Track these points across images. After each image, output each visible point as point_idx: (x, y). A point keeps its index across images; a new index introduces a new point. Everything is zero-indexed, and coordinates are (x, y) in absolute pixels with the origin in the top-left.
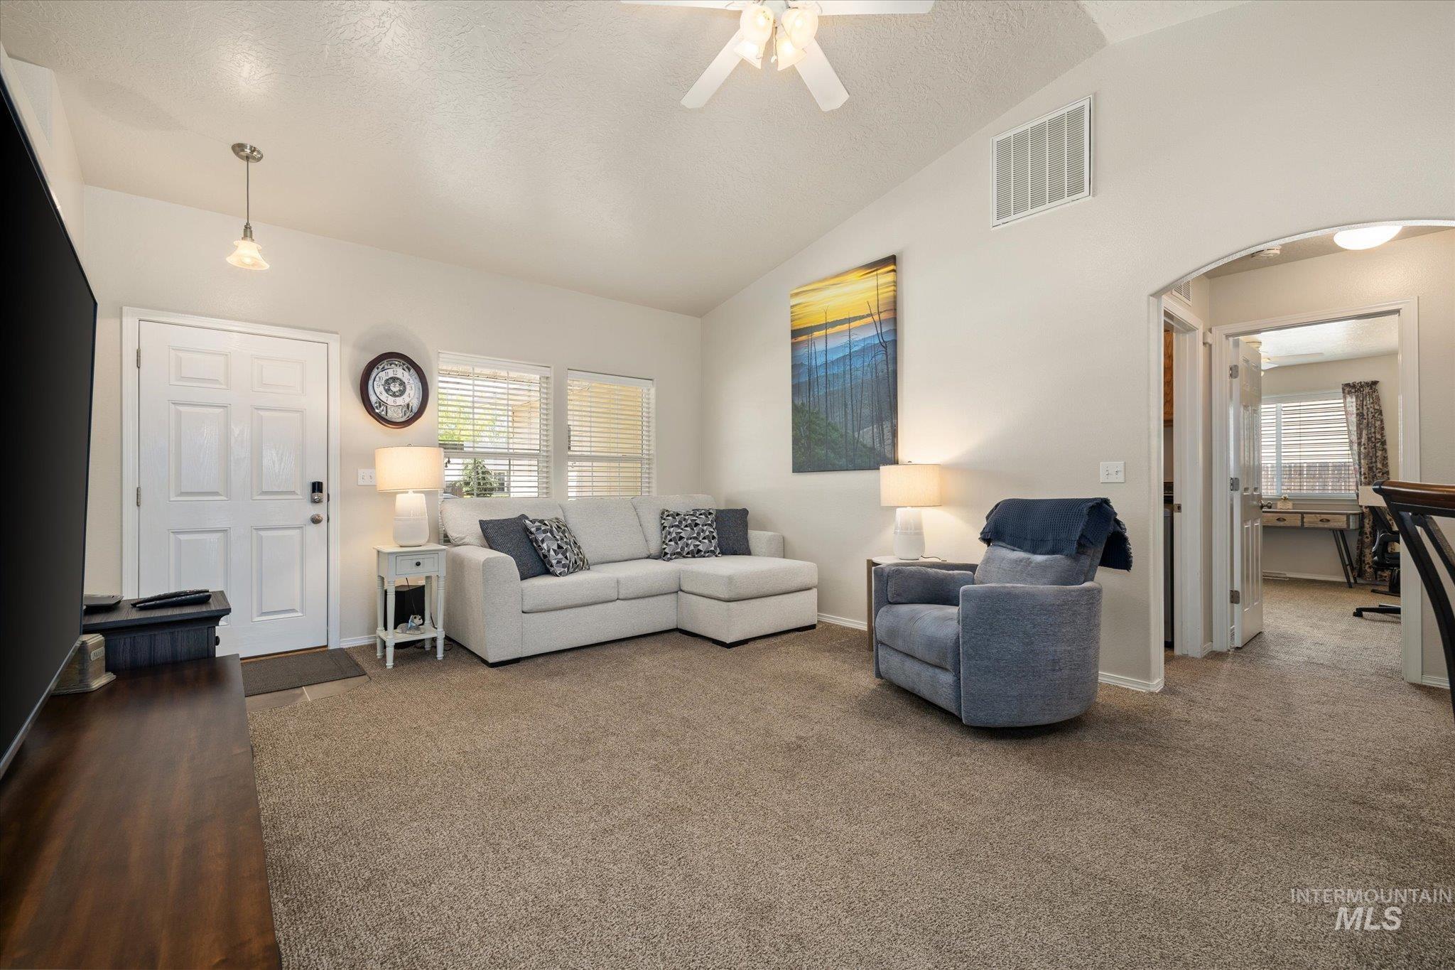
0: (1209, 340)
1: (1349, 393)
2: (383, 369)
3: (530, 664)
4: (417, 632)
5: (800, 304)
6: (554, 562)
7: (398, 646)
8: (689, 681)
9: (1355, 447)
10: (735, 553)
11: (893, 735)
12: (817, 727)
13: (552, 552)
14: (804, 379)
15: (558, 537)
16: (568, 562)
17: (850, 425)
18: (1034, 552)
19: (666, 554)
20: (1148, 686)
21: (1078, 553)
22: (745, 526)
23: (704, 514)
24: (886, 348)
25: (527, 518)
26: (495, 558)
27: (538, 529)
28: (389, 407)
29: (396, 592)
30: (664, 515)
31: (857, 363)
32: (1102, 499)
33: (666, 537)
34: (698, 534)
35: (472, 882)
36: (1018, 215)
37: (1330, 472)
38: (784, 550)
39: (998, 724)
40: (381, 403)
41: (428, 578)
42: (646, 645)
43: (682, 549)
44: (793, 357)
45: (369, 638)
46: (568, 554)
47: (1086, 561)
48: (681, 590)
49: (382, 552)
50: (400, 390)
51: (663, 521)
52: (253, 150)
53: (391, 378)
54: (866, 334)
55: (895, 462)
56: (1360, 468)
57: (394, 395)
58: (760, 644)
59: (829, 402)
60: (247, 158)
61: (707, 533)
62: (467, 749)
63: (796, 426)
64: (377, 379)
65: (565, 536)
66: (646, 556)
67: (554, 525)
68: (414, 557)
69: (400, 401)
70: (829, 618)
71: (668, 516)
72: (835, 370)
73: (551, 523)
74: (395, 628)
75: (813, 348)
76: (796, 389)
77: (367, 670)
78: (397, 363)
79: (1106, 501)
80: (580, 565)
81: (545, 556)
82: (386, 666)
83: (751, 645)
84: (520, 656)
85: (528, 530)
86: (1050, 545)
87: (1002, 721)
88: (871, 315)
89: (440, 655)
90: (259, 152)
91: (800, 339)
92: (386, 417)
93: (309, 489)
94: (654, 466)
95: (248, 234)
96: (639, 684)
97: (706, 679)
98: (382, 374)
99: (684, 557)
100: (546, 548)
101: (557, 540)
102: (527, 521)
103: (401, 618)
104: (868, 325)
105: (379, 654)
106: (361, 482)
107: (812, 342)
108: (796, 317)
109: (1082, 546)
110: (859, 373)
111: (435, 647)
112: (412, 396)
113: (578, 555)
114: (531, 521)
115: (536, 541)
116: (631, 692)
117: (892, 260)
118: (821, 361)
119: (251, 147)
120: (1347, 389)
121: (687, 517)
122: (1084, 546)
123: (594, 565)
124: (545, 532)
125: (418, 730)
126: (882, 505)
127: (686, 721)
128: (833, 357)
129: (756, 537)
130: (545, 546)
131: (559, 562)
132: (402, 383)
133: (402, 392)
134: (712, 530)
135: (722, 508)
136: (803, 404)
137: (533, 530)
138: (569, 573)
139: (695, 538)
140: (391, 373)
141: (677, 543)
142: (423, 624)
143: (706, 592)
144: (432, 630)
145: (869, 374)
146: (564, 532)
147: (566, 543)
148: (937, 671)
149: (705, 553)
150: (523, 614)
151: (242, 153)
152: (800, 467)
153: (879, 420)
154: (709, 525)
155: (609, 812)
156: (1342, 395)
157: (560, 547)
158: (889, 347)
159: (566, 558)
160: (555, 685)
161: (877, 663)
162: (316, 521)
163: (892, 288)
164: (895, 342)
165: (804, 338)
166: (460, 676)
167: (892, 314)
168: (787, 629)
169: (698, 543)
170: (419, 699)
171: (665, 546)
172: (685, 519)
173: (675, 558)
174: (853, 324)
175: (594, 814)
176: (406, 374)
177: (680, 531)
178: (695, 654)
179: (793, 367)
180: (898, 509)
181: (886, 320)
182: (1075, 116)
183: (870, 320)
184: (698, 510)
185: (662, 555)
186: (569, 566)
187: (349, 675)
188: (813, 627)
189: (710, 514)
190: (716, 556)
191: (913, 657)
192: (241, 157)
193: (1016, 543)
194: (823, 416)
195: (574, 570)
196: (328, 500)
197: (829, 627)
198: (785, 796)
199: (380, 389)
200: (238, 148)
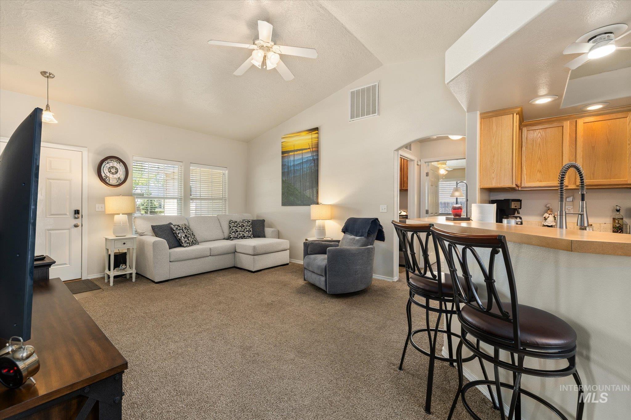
0: (419, 164)
2: (108, 163)
3: (173, 282)
4: (124, 271)
5: (285, 142)
6: (183, 242)
7: (115, 277)
8: (236, 285)
10: (259, 237)
11: (305, 299)
12: (279, 298)
13: (182, 238)
14: (286, 170)
15: (185, 232)
16: (189, 241)
17: (302, 189)
18: (356, 236)
19: (231, 238)
20: (392, 279)
21: (367, 236)
22: (263, 226)
23: (247, 222)
24: (314, 161)
25: (172, 224)
26: (158, 241)
27: (177, 229)
28: (110, 179)
29: (114, 255)
30: (230, 222)
31: (305, 166)
32: (376, 218)
33: (231, 231)
34: (244, 230)
35: (151, 349)
36: (357, 119)
38: (279, 235)
39: (338, 293)
40: (106, 177)
41: (128, 249)
42: (221, 273)
43: (238, 235)
44: (282, 162)
45: (101, 275)
46: (189, 238)
47: (370, 239)
48: (236, 252)
49: (108, 239)
50: (115, 172)
51: (230, 225)
52: (50, 74)
53: (111, 167)
54: (308, 156)
55: (318, 204)
57: (113, 174)
58: (266, 271)
59: (295, 180)
60: (48, 77)
61: (248, 229)
62: (147, 312)
63: (283, 188)
64: (105, 167)
65: (188, 231)
66: (223, 238)
67: (184, 227)
68: (123, 241)
69: (115, 176)
70: (293, 260)
71: (232, 222)
72: (297, 168)
73: (182, 226)
74: (114, 270)
75: (289, 159)
76: (283, 173)
77: (101, 287)
78: (114, 160)
79: (377, 219)
80: (195, 242)
81: (180, 239)
82: (110, 285)
83: (262, 272)
84: (169, 279)
85: (172, 229)
86: (360, 234)
87: (339, 292)
88: (309, 148)
89: (134, 280)
90: (53, 75)
91: (285, 155)
92: (109, 183)
93: (73, 213)
94: (227, 202)
95: (48, 109)
96: (217, 287)
97: (242, 284)
98: (108, 165)
99: (238, 239)
100: (180, 236)
101: (185, 233)
102: (172, 226)
103: (116, 266)
104: (308, 152)
105: (106, 281)
106: (97, 210)
107: (289, 156)
108: (283, 146)
109: (369, 234)
110: (305, 169)
111: (132, 277)
112: (121, 174)
113: (194, 239)
114: (174, 226)
115: (176, 234)
116: (213, 290)
117: (317, 129)
118: (292, 164)
119: (49, 73)
121: (240, 223)
122: (370, 234)
123: (201, 242)
124: (180, 230)
125: (127, 307)
126: (311, 219)
127: (233, 298)
128: (296, 163)
129: (268, 230)
130: (179, 235)
131: (185, 242)
132: (116, 169)
133: (117, 172)
134: (250, 228)
135: (255, 219)
136: (285, 180)
137: (175, 229)
138: (190, 246)
139: (243, 231)
140: (111, 165)
141: (235, 233)
142: (126, 268)
143: (245, 252)
144: (130, 270)
145: (309, 170)
146: (188, 230)
147: (189, 234)
148: (321, 277)
149: (247, 237)
150: (170, 263)
151: (45, 75)
152: (284, 204)
153: (312, 188)
154: (249, 226)
155: (201, 327)
157: (186, 236)
158: (316, 161)
159: (189, 240)
160: (183, 289)
161: (304, 276)
162: (76, 226)
163: (317, 139)
164: (318, 159)
165: (286, 155)
166: (143, 287)
167: (316, 149)
168: (276, 265)
169: (244, 233)
170: (126, 296)
171: (230, 235)
172: (239, 224)
173: (235, 239)
174: (304, 151)
175: (195, 328)
176: (118, 165)
177: (237, 228)
178: (239, 276)
179: (282, 165)
180: (317, 221)
181: (315, 151)
182: (374, 87)
183: (309, 150)
184: (244, 220)
185: (229, 238)
186: (190, 243)
187: (93, 289)
188: (287, 264)
189: (249, 222)
190: (251, 238)
191: (314, 273)
192: (45, 77)
193: (352, 233)
194: (293, 185)
195: (192, 245)
196: (82, 218)
197: (294, 264)
198: (263, 318)
199: (106, 171)
200: (44, 73)
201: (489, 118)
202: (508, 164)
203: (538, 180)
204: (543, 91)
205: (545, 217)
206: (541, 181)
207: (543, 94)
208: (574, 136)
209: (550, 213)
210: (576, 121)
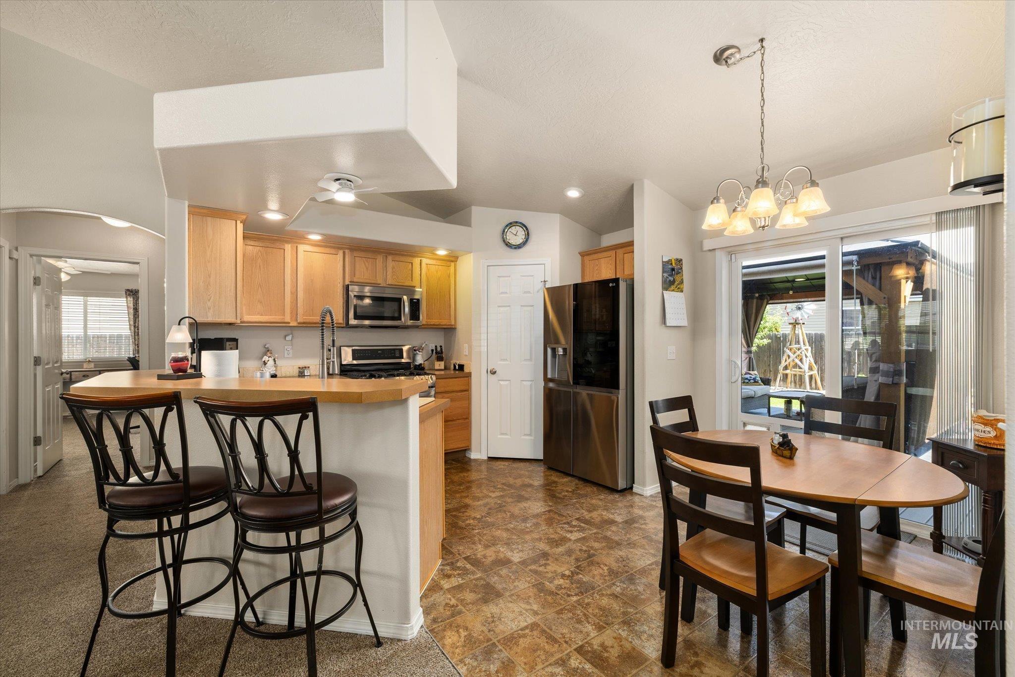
0: (14, 256)
1: (129, 295)
9: (133, 328)
37: (123, 341)
56: (135, 341)
120: (128, 293)
156: (125, 295)
201: (202, 216)
202: (230, 290)
203: (258, 313)
204: (273, 204)
205: (264, 361)
206: (262, 315)
207: (274, 209)
208: (295, 264)
209: (269, 355)
210: (297, 246)
